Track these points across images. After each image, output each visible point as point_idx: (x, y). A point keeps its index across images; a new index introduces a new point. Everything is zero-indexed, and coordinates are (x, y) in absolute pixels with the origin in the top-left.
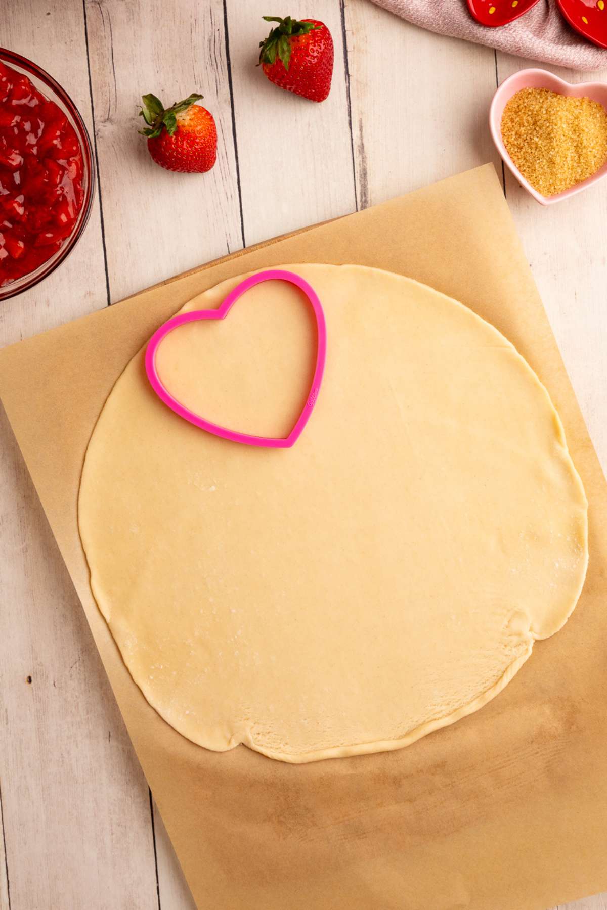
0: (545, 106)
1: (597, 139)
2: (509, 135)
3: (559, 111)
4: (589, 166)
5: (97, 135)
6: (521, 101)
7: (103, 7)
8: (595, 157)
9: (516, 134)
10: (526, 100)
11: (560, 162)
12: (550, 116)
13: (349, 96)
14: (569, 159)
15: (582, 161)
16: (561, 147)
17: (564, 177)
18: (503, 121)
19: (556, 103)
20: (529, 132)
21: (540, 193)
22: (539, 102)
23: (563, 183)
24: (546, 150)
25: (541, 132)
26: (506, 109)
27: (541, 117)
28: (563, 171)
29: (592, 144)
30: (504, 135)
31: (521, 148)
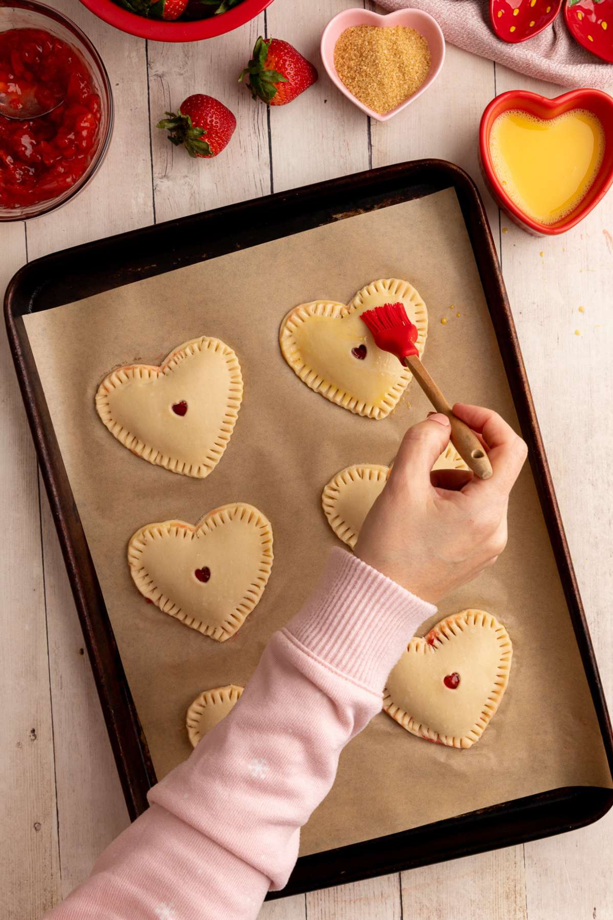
0: (366, 39)
2: (342, 70)
3: (378, 40)
4: (413, 81)
6: (346, 40)
8: (417, 72)
9: (348, 68)
10: (350, 38)
11: (388, 82)
12: (372, 46)
14: (395, 78)
15: (406, 78)
16: (386, 70)
17: (394, 94)
18: (335, 59)
19: (375, 35)
20: (358, 63)
21: (377, 112)
22: (362, 37)
23: (395, 99)
24: (374, 75)
25: (367, 61)
26: (336, 49)
27: (365, 49)
28: (392, 90)
29: (412, 63)
30: (339, 71)
31: (355, 78)
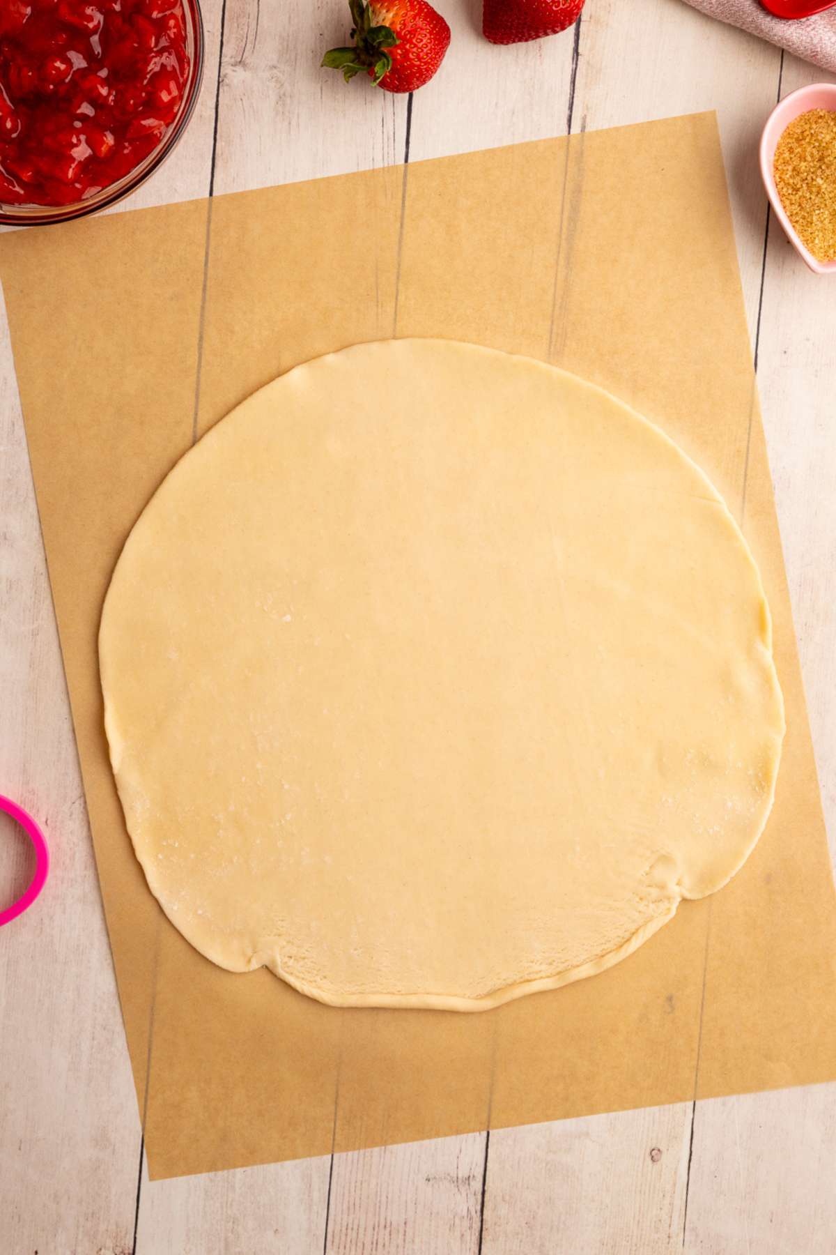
2: (784, 170)
5: (223, 81)
6: (808, 126)
9: (794, 169)
10: (814, 126)
13: (573, 82)
18: (778, 149)
20: (812, 170)
22: (832, 131)
24: (831, 198)
25: (828, 172)
26: (785, 134)
27: (832, 152)
30: (777, 169)
31: (798, 190)
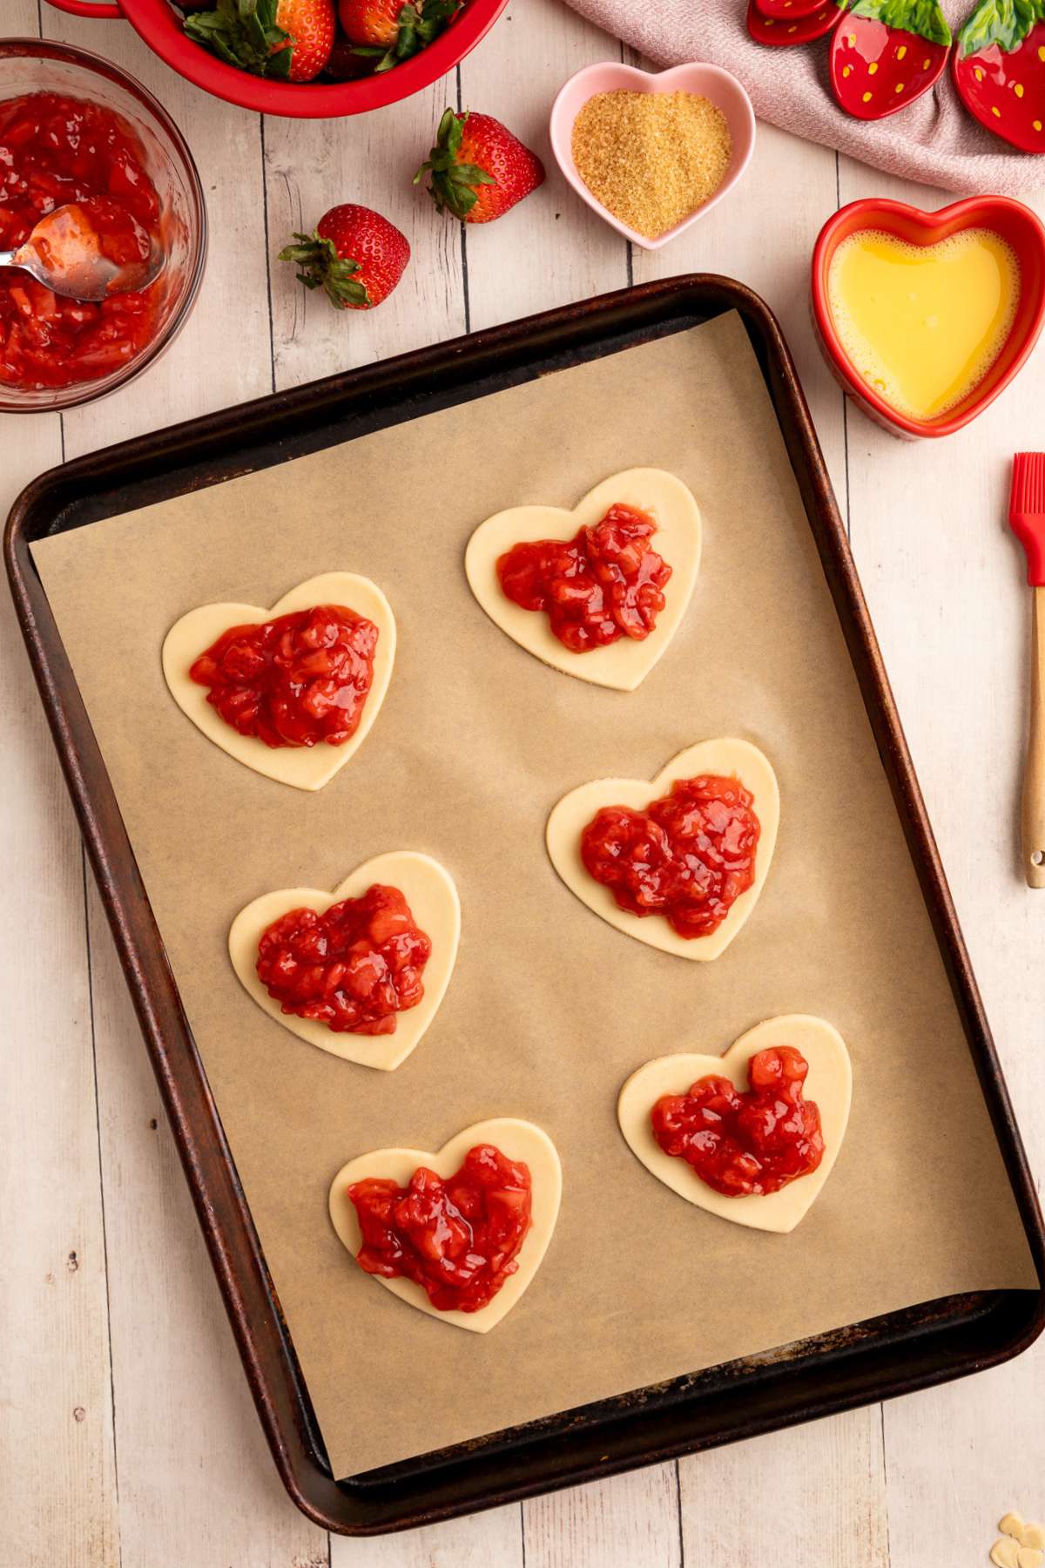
0: (625, 113)
1: (707, 145)
2: (585, 165)
3: (644, 116)
4: (703, 184)
5: (276, 360)
6: (592, 115)
7: (291, 180)
8: (709, 169)
9: (595, 161)
10: (599, 112)
11: (661, 185)
12: (635, 125)
14: (672, 178)
15: (691, 178)
16: (658, 164)
17: (671, 205)
18: (574, 147)
19: (640, 107)
20: (612, 154)
21: (643, 235)
22: (618, 110)
23: (672, 213)
24: (638, 174)
25: (627, 149)
26: (575, 131)
27: (624, 130)
28: (667, 197)
29: (701, 152)
30: (580, 167)
31: (606, 178)
